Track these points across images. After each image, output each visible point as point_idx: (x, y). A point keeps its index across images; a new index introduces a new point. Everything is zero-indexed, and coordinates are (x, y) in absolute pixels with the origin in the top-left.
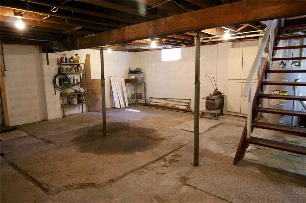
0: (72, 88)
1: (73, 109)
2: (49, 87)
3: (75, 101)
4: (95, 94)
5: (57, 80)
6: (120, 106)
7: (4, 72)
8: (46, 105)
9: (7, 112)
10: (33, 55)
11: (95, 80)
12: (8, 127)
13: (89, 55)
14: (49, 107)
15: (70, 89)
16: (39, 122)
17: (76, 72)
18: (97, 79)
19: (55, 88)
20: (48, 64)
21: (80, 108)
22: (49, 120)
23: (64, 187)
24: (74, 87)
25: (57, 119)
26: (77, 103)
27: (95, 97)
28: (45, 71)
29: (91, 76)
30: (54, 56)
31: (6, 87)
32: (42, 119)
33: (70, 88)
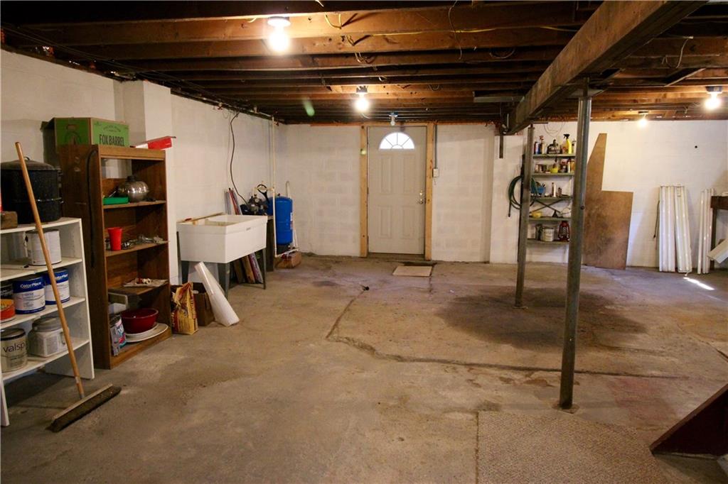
0: (552, 206)
1: (549, 252)
2: (500, 201)
3: (549, 235)
4: (605, 227)
5: (517, 188)
6: (676, 268)
7: (434, 170)
8: (490, 235)
9: (430, 237)
10: (483, 140)
11: (610, 193)
12: (429, 260)
13: (606, 134)
14: (496, 237)
15: (547, 208)
16: (477, 263)
17: (560, 174)
18: (617, 192)
19: (511, 204)
20: (501, 156)
21: (565, 252)
22: (492, 264)
23: (346, 338)
24: (559, 206)
25: (506, 264)
26: (551, 239)
27: (603, 234)
28: (496, 171)
29: (601, 184)
30: (515, 142)
31: (434, 195)
32: (482, 260)
33: (548, 206)
